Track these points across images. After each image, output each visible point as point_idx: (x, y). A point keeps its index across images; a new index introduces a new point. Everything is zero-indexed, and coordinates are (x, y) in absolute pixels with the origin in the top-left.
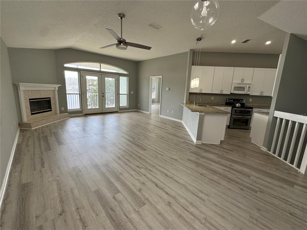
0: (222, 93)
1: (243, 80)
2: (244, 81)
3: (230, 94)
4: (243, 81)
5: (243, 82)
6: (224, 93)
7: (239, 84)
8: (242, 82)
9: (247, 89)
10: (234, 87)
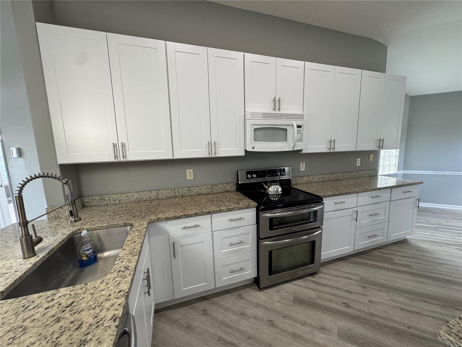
0: (214, 156)
1: (277, 103)
2: (281, 106)
3: (243, 154)
4: (277, 108)
5: (279, 109)
6: (223, 152)
7: (266, 116)
8: (274, 109)
9: (292, 133)
10: (255, 130)
